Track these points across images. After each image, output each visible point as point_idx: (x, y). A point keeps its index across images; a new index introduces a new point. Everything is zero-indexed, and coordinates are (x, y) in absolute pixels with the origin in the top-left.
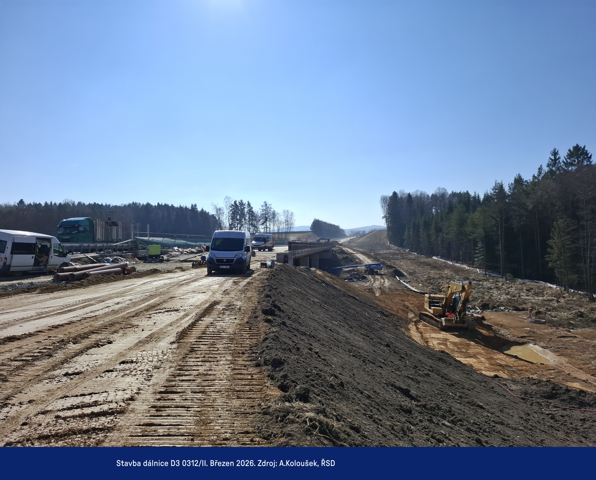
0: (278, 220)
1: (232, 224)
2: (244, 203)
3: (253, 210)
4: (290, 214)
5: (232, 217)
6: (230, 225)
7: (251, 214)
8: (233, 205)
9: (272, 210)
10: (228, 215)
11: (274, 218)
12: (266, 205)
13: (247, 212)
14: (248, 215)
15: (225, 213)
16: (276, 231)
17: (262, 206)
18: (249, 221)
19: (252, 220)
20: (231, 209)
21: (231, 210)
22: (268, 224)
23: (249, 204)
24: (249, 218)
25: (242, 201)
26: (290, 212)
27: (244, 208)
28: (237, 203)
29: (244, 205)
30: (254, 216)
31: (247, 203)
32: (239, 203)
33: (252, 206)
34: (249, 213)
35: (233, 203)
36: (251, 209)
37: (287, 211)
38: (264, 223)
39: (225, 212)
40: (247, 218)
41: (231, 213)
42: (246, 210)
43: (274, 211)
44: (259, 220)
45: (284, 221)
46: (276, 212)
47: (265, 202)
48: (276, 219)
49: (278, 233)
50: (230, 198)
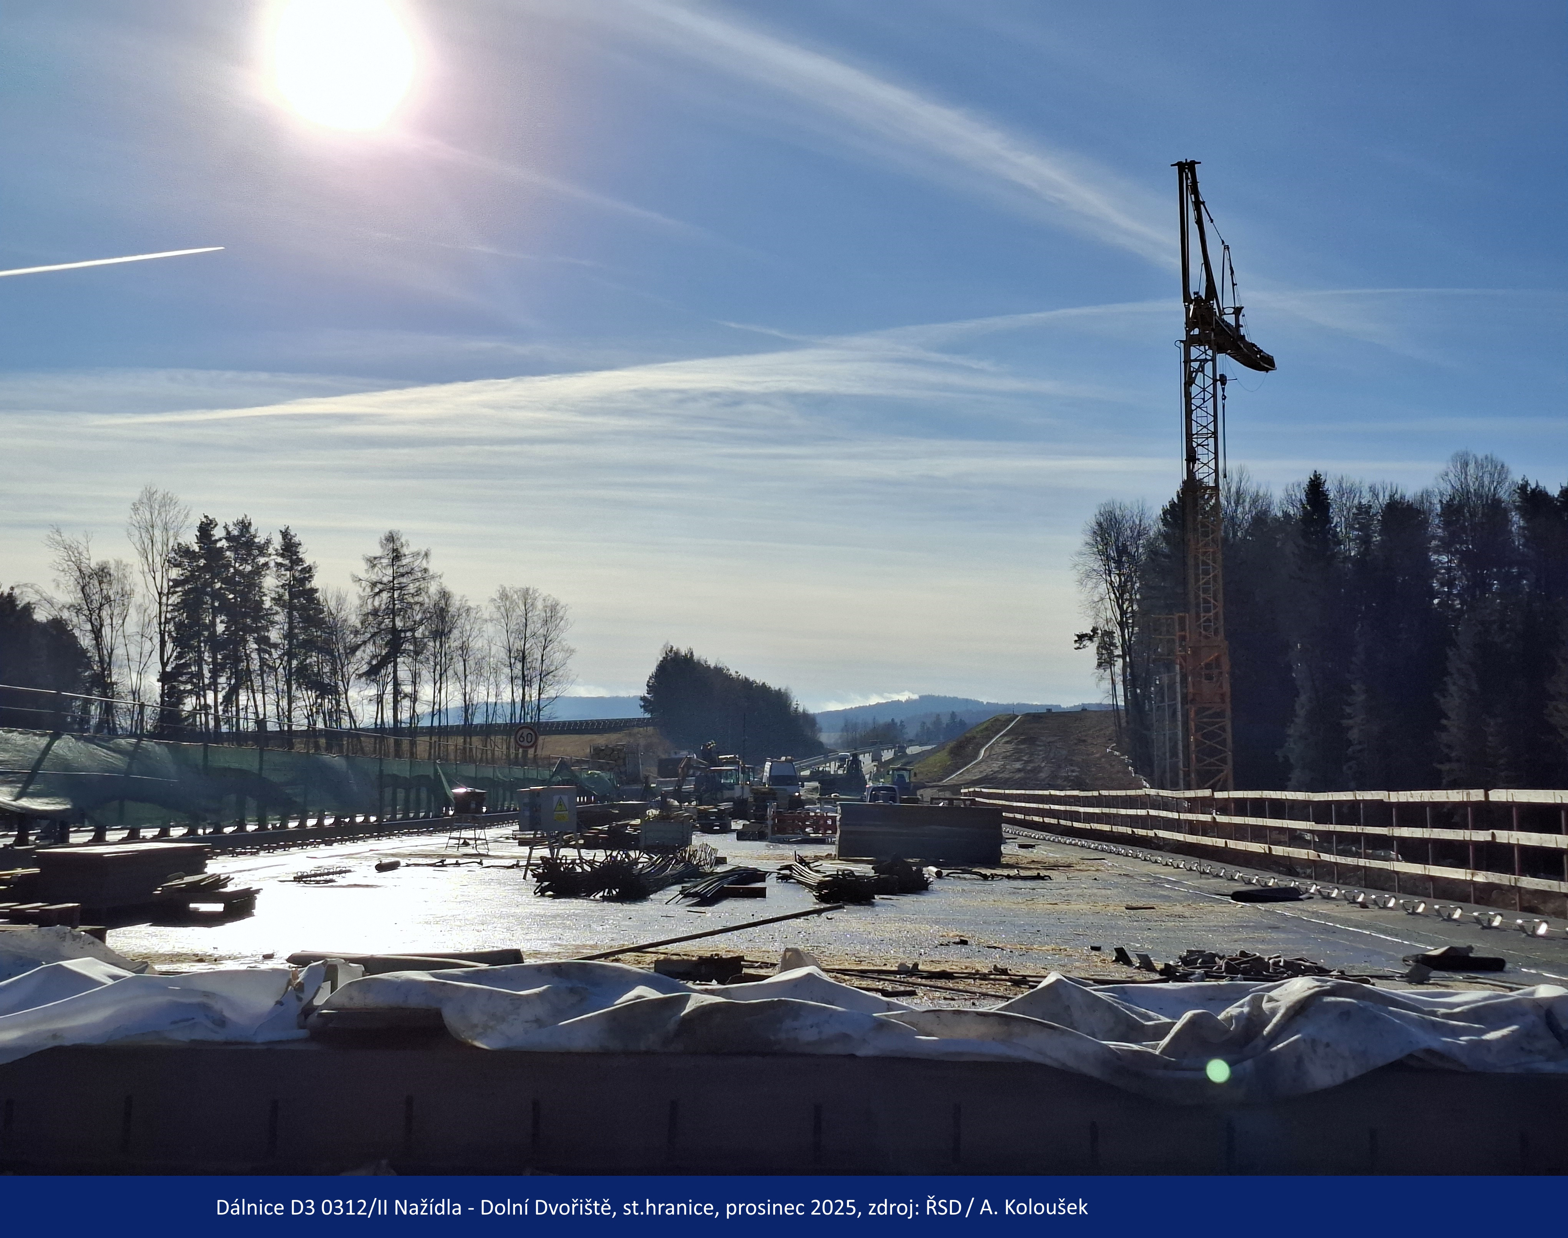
0: (464, 649)
1: (179, 670)
2: (260, 539)
3: (316, 582)
4: (538, 613)
5: (179, 626)
6: (164, 678)
7: (303, 608)
8: (185, 552)
9: (433, 588)
10: (154, 609)
11: (440, 634)
12: (397, 556)
13: (278, 600)
14: (281, 617)
15: (137, 599)
16: (455, 720)
17: (372, 562)
18: (290, 654)
19: (309, 645)
20: (174, 573)
21: (177, 583)
22: (404, 673)
23: (290, 548)
24: (289, 635)
25: (244, 526)
26: (540, 605)
27: (259, 571)
28: (218, 533)
29: (262, 549)
30: (319, 623)
31: (277, 542)
32: (229, 537)
33: (308, 562)
34: (290, 608)
35: (190, 539)
36: (302, 581)
37: (526, 594)
38: (383, 662)
39: (139, 590)
40: (274, 635)
41: (174, 599)
42: (271, 582)
43: (445, 595)
44: (354, 649)
45: (503, 655)
46: (456, 603)
47: (391, 538)
48: (454, 642)
49: (467, 730)
50: (167, 502)
